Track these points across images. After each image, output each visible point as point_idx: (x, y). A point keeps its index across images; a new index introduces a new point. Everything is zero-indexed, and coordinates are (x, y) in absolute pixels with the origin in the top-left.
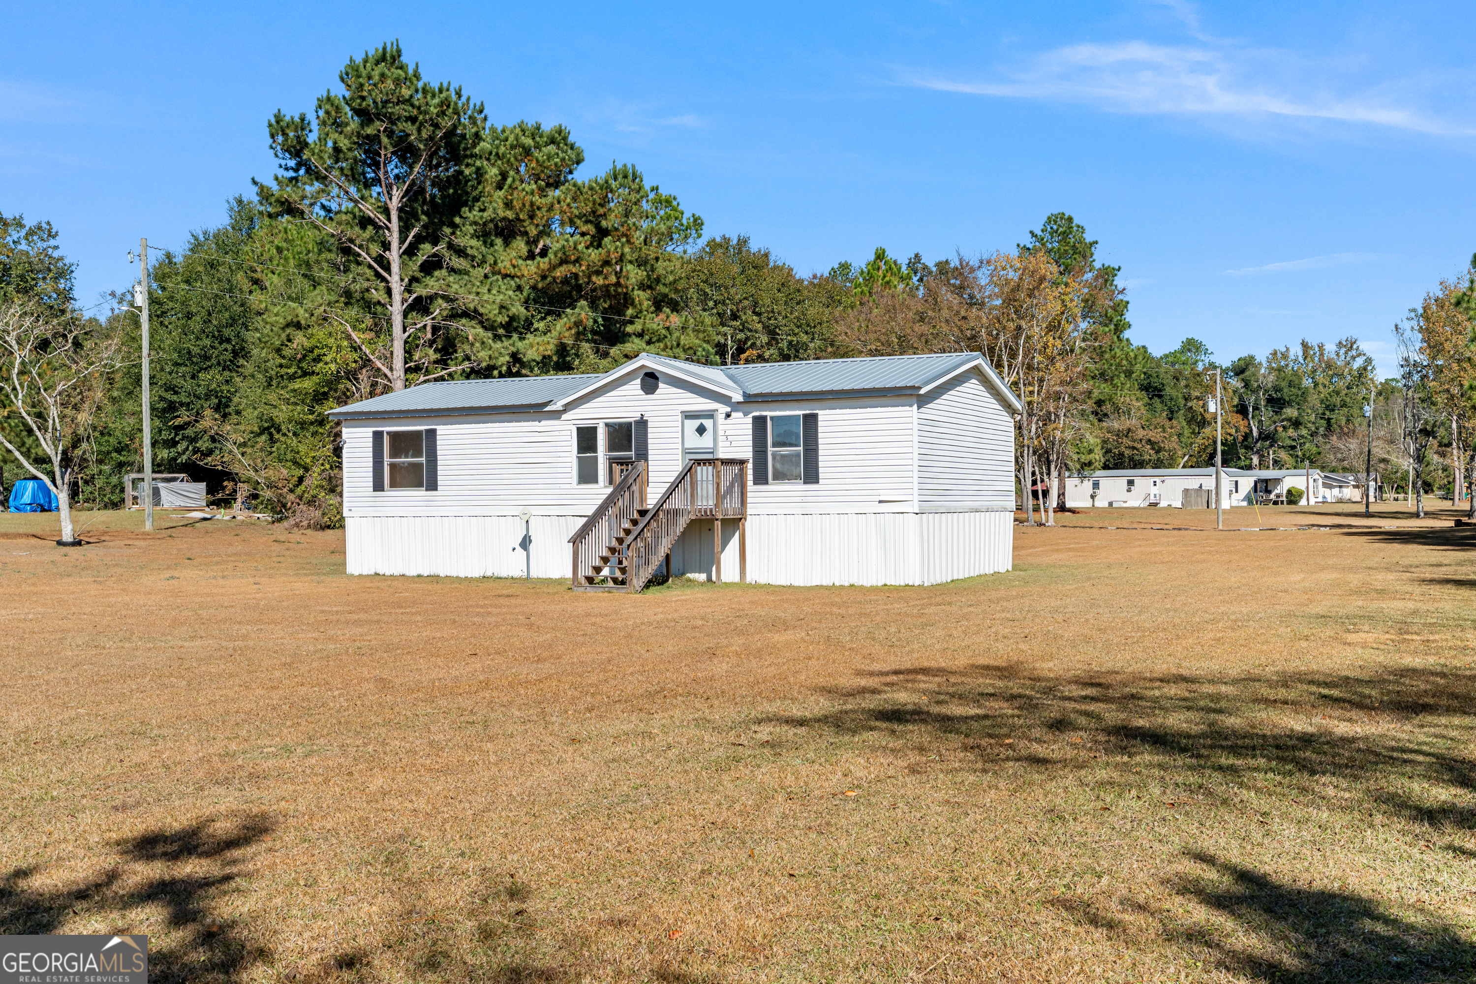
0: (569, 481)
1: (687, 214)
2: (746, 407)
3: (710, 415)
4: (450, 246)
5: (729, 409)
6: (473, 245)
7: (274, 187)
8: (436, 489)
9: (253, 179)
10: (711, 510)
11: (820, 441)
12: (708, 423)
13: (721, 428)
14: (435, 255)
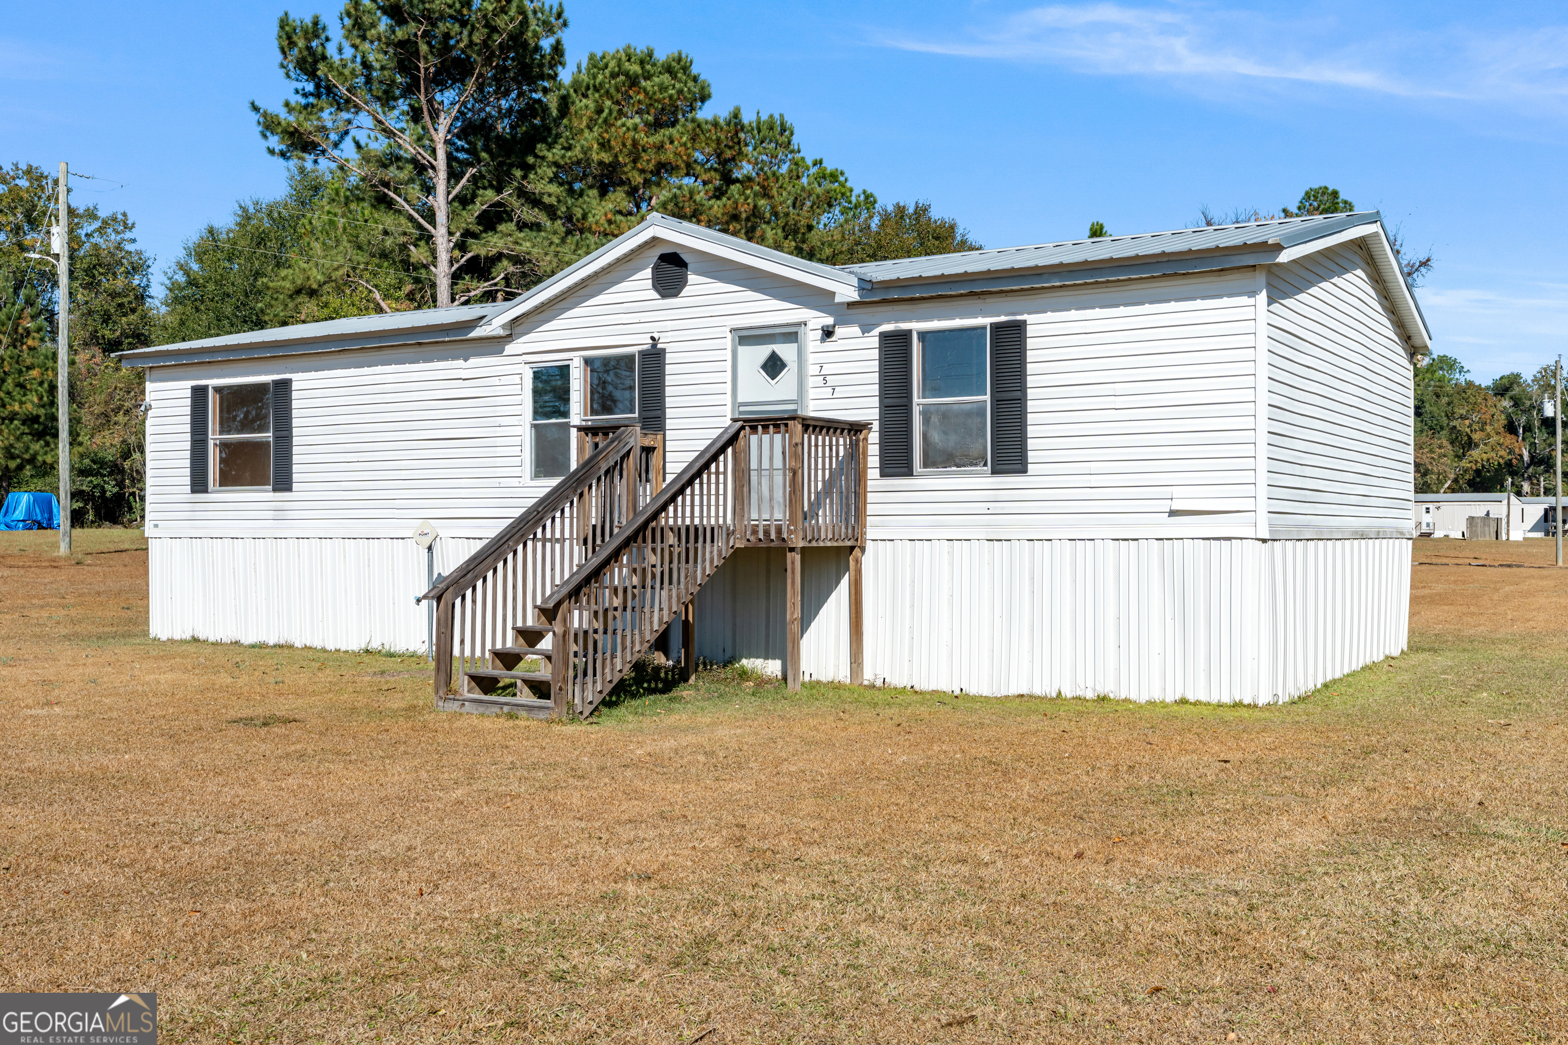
0: (516, 471)
1: (857, 191)
2: (865, 314)
3: (790, 334)
4: (521, 193)
5: (830, 321)
6: (551, 191)
7: (283, 114)
8: (289, 489)
9: (253, 104)
10: (779, 530)
11: (1031, 381)
12: (786, 351)
13: (811, 358)
14: (499, 204)
